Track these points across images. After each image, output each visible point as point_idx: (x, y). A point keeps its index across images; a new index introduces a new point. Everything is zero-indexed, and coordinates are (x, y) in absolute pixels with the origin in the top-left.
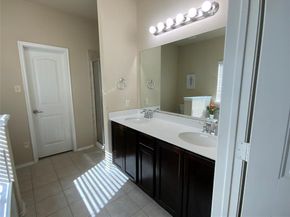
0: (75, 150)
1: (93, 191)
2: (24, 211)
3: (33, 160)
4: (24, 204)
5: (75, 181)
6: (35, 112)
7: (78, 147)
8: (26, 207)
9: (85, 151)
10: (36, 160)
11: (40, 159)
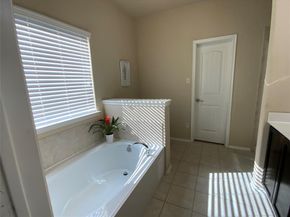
0: (226, 145)
1: (222, 196)
2: (168, 171)
3: (190, 138)
4: (170, 167)
5: (211, 174)
6: (198, 100)
7: (230, 144)
8: (172, 170)
9: (235, 151)
10: (192, 140)
11: (196, 140)
